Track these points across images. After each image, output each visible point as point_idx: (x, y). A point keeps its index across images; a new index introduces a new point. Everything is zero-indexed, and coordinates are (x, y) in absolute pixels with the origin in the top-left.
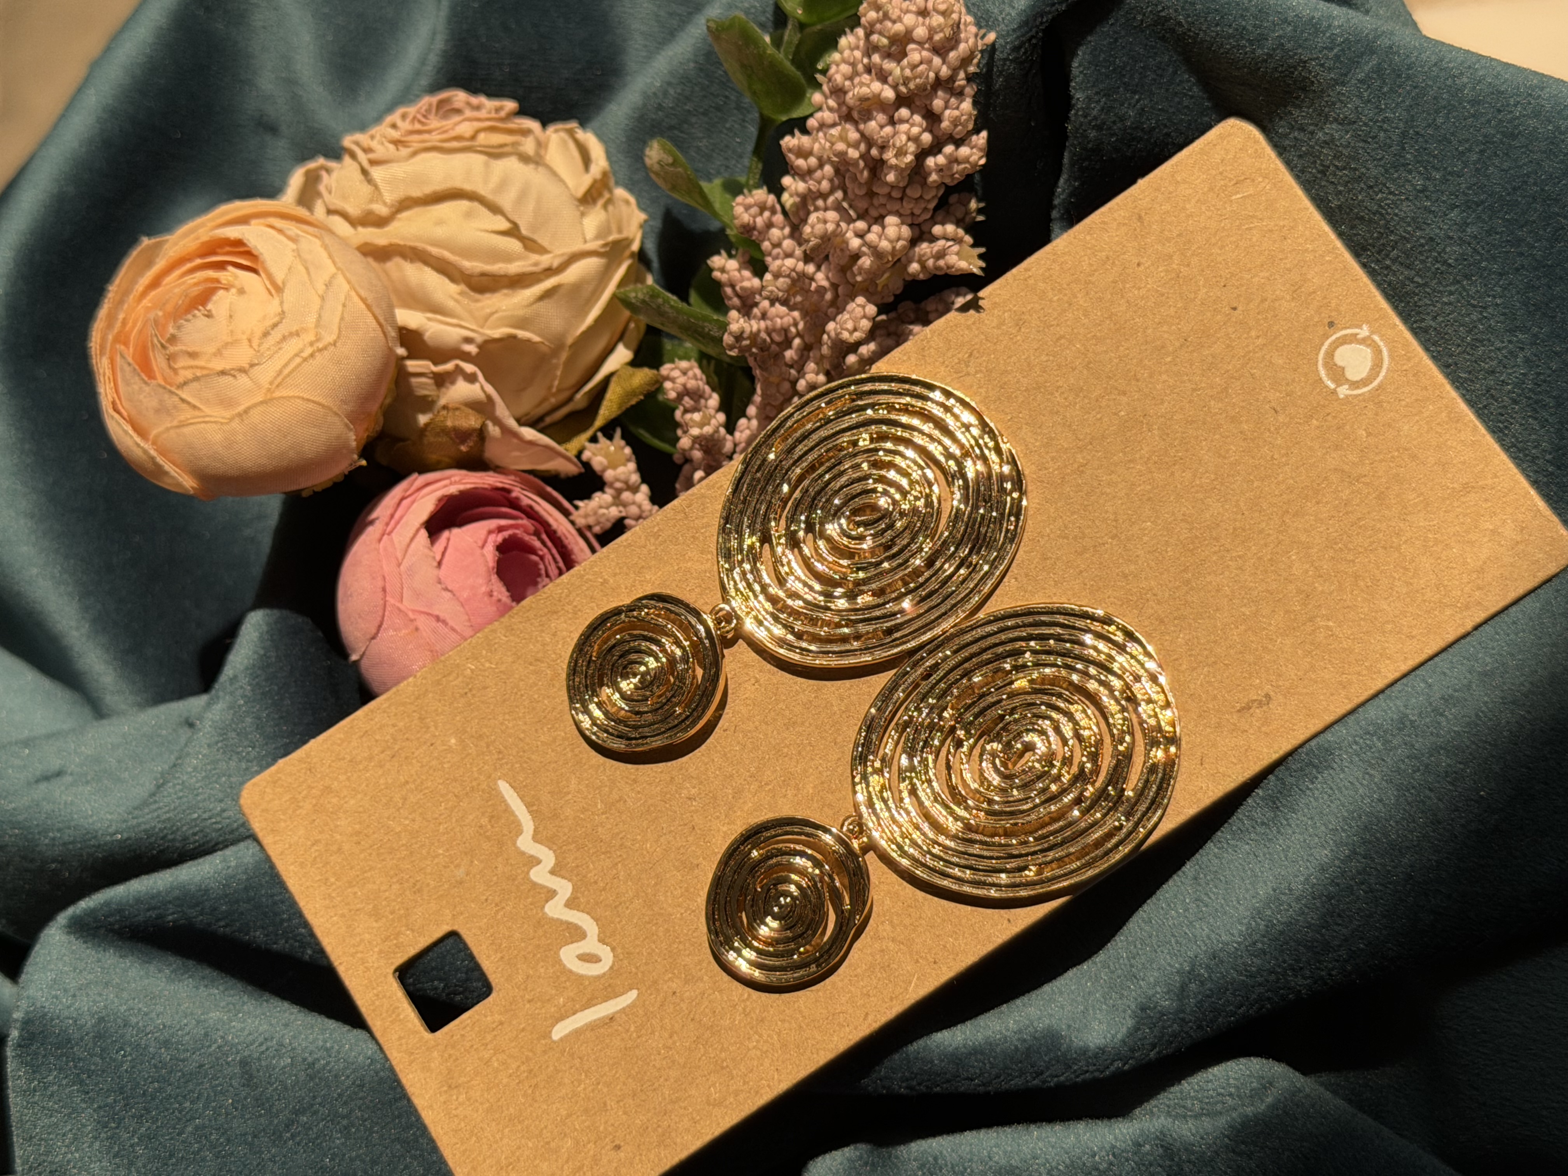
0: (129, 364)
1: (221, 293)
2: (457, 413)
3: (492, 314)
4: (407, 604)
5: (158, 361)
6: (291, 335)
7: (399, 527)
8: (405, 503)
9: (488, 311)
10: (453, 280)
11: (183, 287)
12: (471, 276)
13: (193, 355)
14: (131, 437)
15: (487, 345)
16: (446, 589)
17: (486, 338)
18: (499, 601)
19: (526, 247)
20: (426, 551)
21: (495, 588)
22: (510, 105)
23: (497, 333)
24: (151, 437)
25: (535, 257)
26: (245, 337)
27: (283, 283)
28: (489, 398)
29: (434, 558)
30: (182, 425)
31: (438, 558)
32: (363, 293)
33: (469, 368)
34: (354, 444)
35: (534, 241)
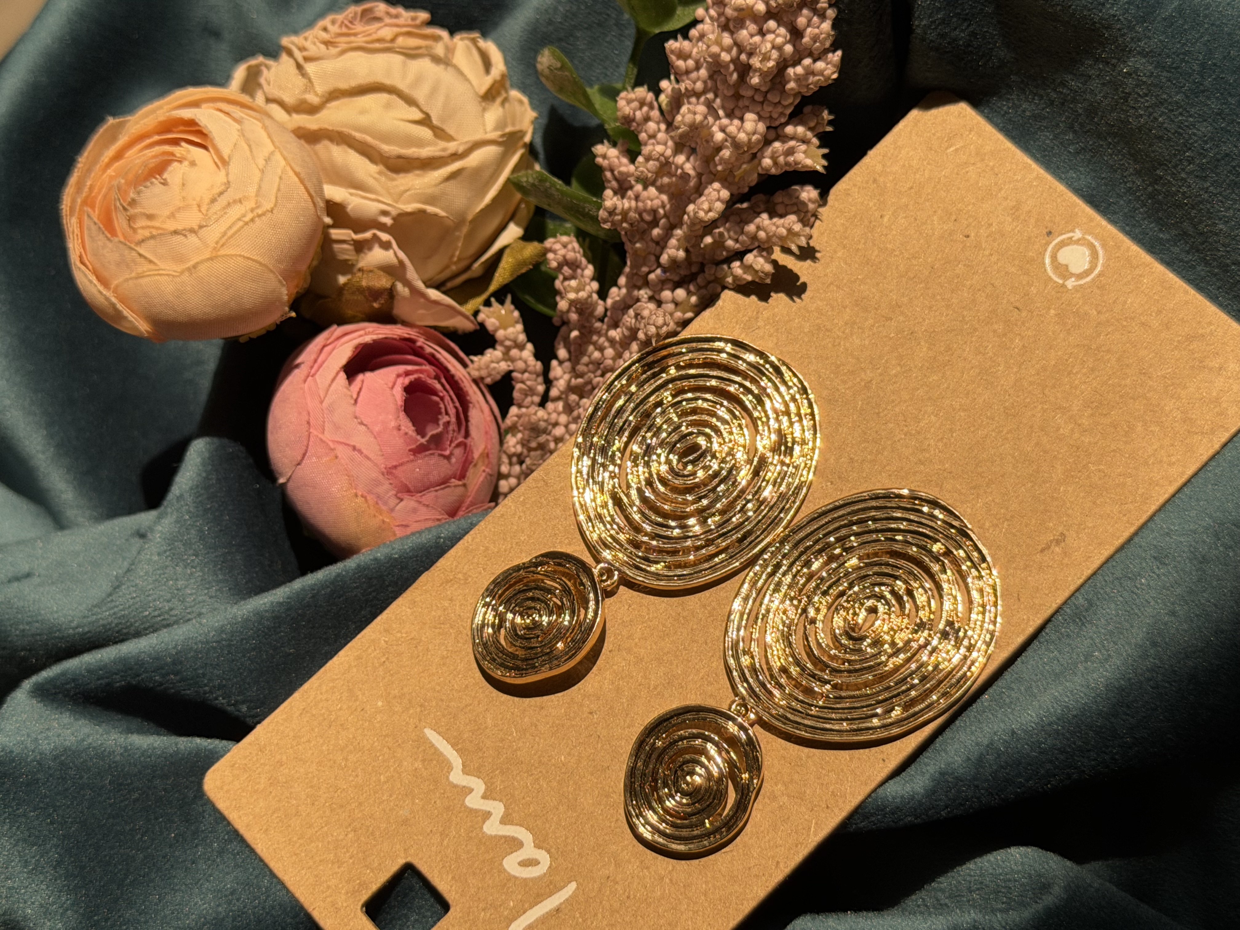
0: (95, 224)
1: (175, 164)
2: (372, 275)
3: (405, 191)
4: (327, 436)
5: (120, 222)
6: (235, 202)
7: (321, 370)
8: (327, 349)
9: (402, 188)
10: (372, 160)
11: (143, 159)
12: (388, 158)
13: (150, 217)
14: (95, 286)
15: (400, 218)
16: (361, 423)
17: (399, 211)
18: (406, 434)
19: (436, 135)
20: (345, 390)
21: (402, 423)
22: (424, 16)
23: (410, 207)
24: (112, 286)
25: (442, 144)
26: (195, 202)
27: (229, 157)
28: (401, 263)
29: (352, 397)
30: (139, 277)
31: (355, 396)
32: (298, 169)
33: (385, 237)
34: (286, 298)
35: (443, 130)
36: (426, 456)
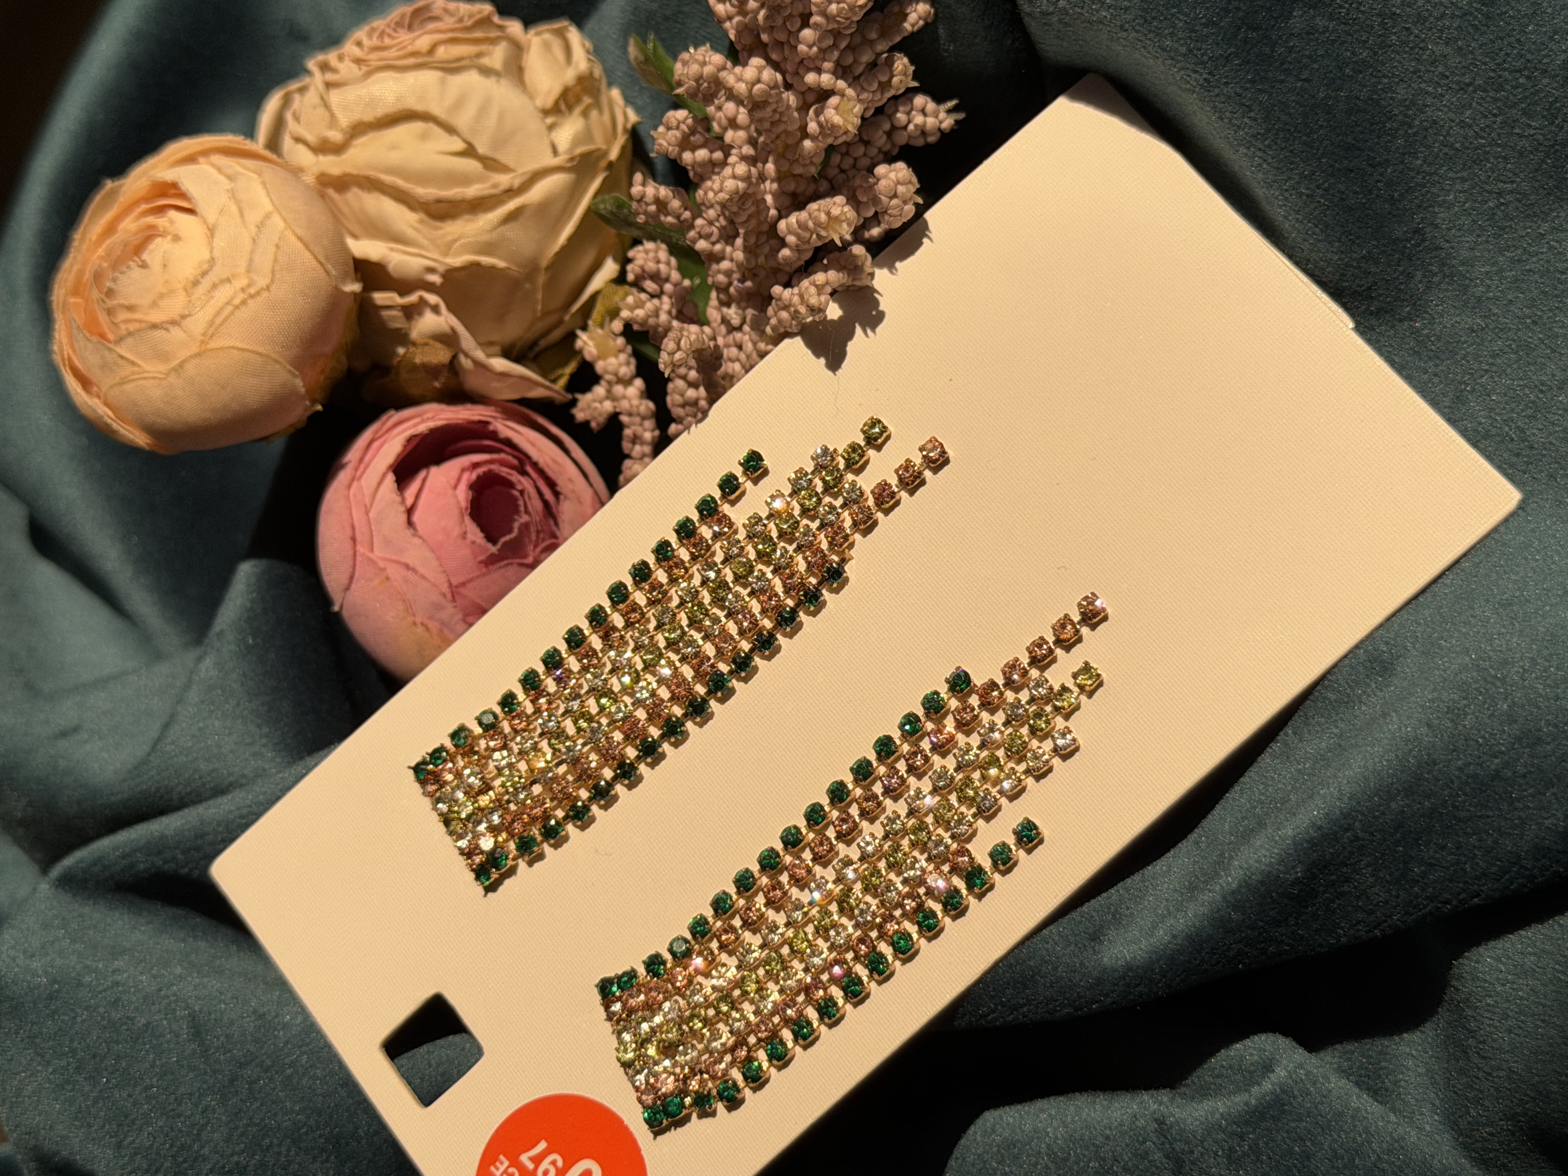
1: (159, 240)
2: (426, 348)
3: (456, 241)
4: (378, 553)
6: (222, 282)
7: (368, 471)
8: (376, 445)
9: (450, 238)
10: (411, 208)
11: (132, 232)
12: (427, 203)
13: (130, 308)
15: (450, 274)
16: (416, 533)
17: (447, 267)
18: (473, 543)
19: (484, 167)
20: (395, 495)
21: (471, 529)
23: (457, 261)
24: (101, 394)
25: (494, 178)
26: (180, 286)
27: (215, 225)
28: (454, 330)
29: (404, 507)
30: (123, 382)
31: (410, 504)
32: (300, 232)
33: (432, 298)
34: (304, 390)
35: (494, 160)
36: (501, 567)
